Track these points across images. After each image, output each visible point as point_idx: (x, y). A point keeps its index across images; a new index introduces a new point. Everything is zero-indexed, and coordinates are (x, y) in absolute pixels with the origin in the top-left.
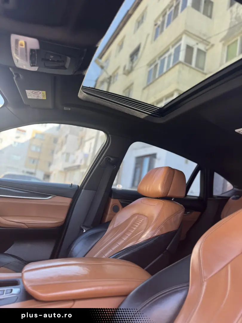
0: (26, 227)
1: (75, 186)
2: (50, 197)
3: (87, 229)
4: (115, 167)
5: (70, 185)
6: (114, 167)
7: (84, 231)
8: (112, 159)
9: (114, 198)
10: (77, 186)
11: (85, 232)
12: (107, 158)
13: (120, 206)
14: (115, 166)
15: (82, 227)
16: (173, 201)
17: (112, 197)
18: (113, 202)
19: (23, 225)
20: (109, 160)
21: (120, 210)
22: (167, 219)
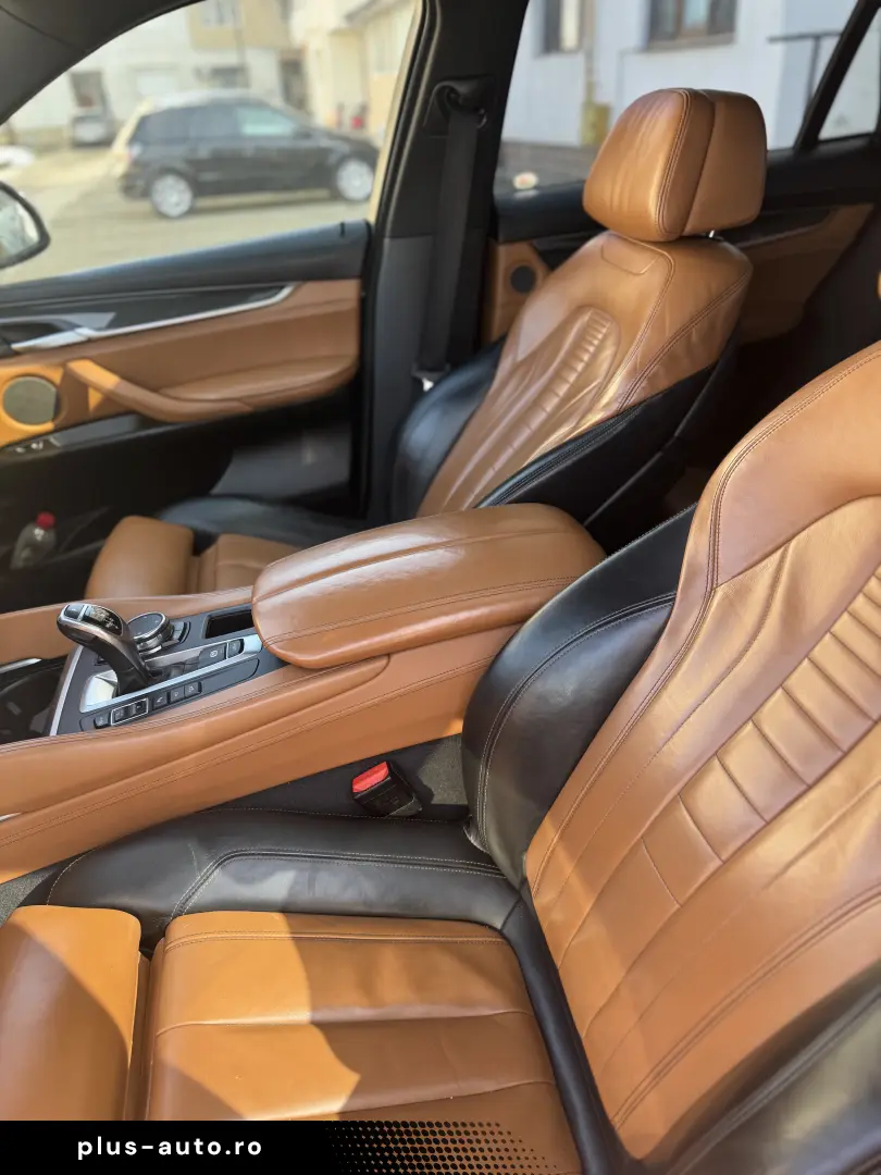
0: (248, 409)
1: (355, 226)
2: (286, 292)
3: (436, 375)
4: (485, 120)
5: (339, 229)
6: (480, 121)
7: (428, 385)
8: (463, 88)
9: (510, 241)
10: (364, 226)
11: (431, 389)
12: (444, 88)
13: (539, 268)
14: (482, 116)
15: (418, 375)
16: (713, 239)
17: (501, 237)
18: (507, 256)
19: (235, 404)
20: (452, 96)
21: (539, 281)
22: (673, 338)
